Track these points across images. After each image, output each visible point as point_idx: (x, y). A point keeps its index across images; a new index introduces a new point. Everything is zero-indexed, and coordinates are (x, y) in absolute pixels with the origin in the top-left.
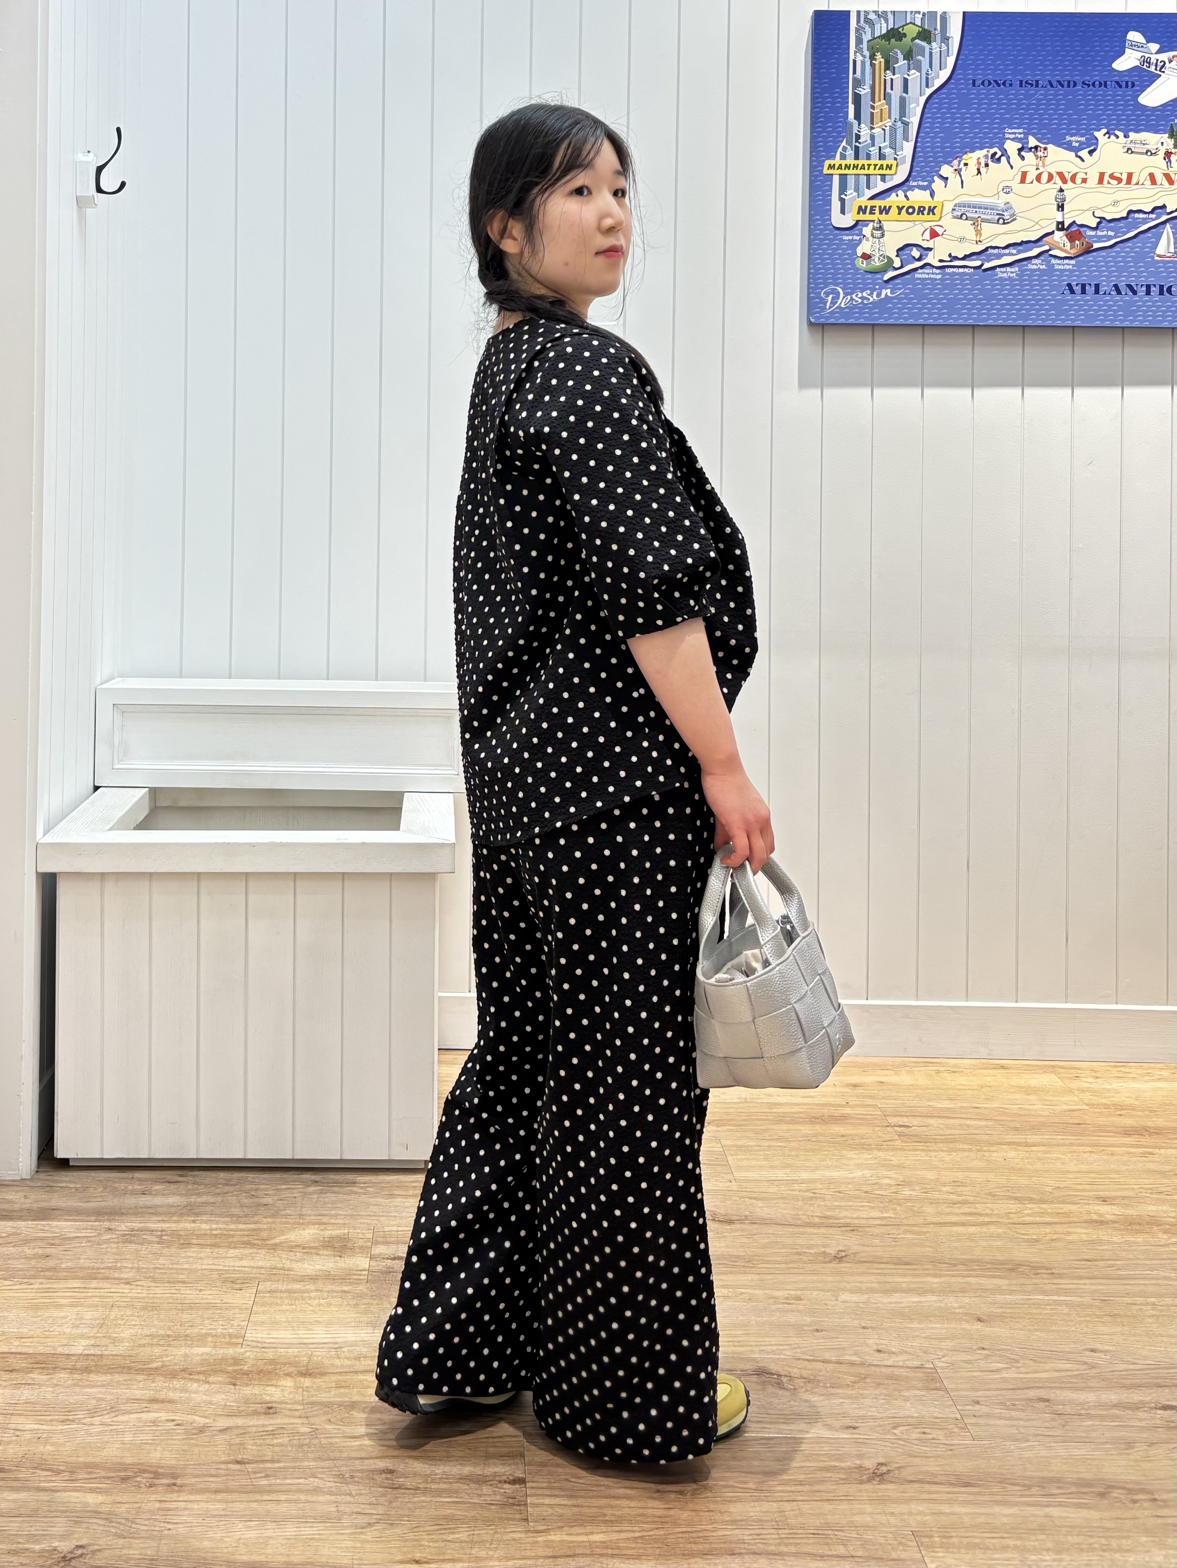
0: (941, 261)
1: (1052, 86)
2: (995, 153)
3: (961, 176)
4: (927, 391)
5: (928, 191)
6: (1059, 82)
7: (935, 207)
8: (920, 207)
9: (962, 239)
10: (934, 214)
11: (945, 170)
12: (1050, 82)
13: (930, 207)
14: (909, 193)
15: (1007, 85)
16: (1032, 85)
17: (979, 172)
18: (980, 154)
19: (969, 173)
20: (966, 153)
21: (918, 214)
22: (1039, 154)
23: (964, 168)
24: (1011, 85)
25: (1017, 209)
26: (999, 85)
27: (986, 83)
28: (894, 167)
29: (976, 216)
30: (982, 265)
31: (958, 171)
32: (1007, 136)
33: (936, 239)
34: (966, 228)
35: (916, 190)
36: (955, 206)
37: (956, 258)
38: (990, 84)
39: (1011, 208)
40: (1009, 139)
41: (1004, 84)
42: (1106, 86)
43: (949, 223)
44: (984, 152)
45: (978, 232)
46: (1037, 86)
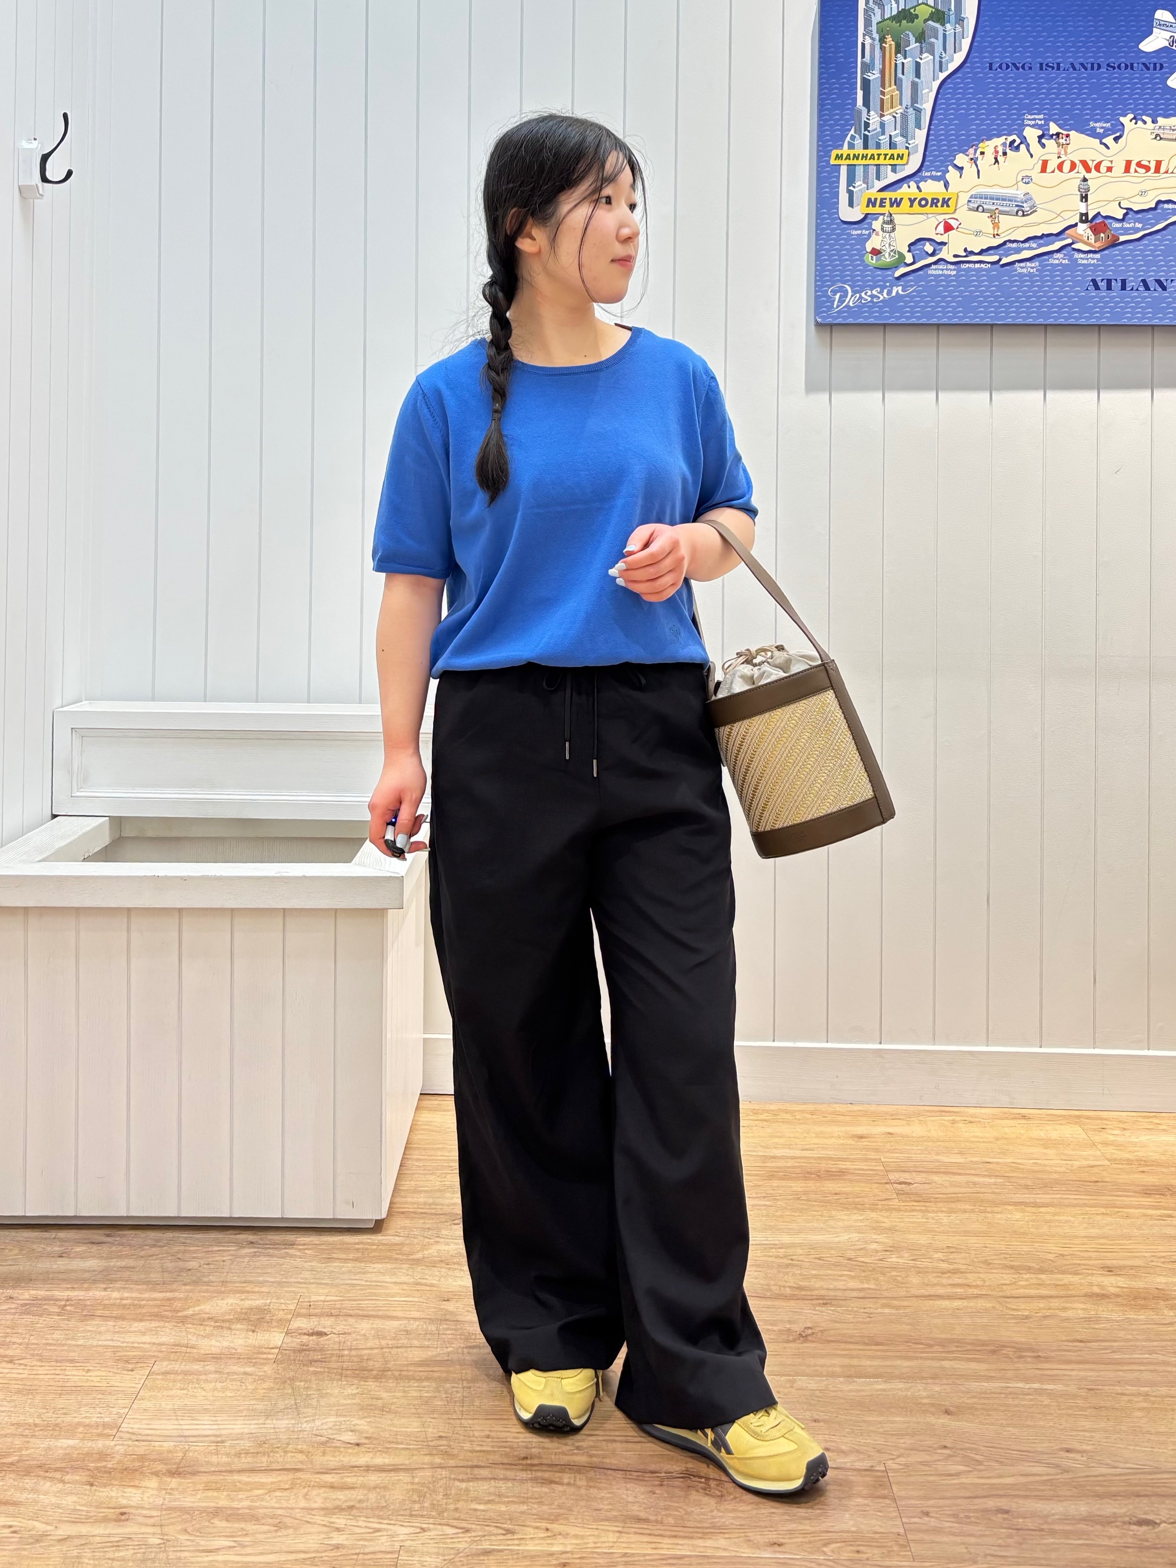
0: (955, 256)
1: (1074, 69)
2: (1014, 141)
3: (977, 166)
4: (941, 395)
5: (942, 182)
6: (1082, 64)
7: (949, 199)
8: (933, 199)
9: (978, 233)
10: (948, 206)
11: (961, 159)
12: (1072, 64)
13: (944, 199)
14: (921, 185)
15: (1027, 68)
16: (1053, 68)
17: (996, 161)
18: (998, 141)
19: (985, 162)
20: (982, 141)
21: (931, 206)
22: (1062, 141)
23: (980, 157)
24: (1030, 68)
25: (1037, 200)
26: (1018, 69)
27: (1004, 66)
28: (905, 157)
29: (994, 207)
30: (1000, 260)
31: (974, 160)
32: (1026, 122)
33: (950, 233)
34: (982, 221)
35: (929, 181)
36: (971, 197)
37: (972, 253)
38: (1008, 67)
39: (1031, 199)
40: (1029, 125)
41: (1023, 67)
42: (1132, 68)
43: (964, 216)
44: (1002, 139)
45: (996, 225)
46: (1058, 69)
